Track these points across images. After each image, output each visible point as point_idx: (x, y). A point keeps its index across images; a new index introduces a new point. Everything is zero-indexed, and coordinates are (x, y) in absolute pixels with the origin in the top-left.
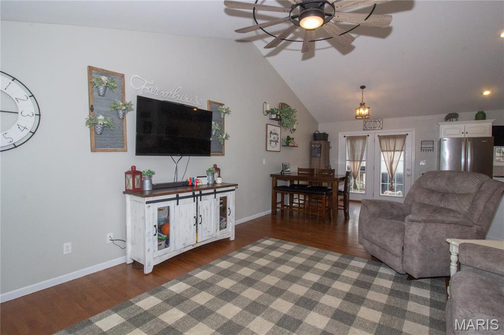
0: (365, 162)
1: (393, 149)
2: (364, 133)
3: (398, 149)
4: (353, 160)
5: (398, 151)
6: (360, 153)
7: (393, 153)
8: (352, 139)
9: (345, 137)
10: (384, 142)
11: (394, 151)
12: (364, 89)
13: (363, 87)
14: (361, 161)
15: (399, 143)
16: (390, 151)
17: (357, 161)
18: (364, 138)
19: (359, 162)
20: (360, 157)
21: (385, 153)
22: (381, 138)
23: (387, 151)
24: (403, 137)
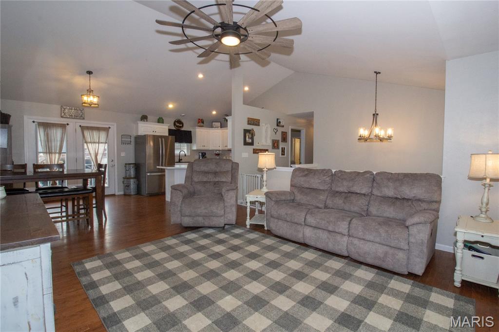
0: (65, 154)
1: (98, 141)
2: (63, 121)
3: (102, 141)
4: (49, 151)
5: (102, 143)
6: (58, 144)
7: (97, 144)
8: (46, 126)
9: (34, 122)
10: (87, 134)
11: (99, 143)
12: (91, 75)
13: (90, 73)
14: (60, 153)
15: (103, 135)
16: (95, 143)
17: (55, 153)
18: (63, 126)
19: (57, 155)
20: (58, 149)
21: (90, 145)
22: (83, 128)
23: (91, 142)
24: (107, 130)
